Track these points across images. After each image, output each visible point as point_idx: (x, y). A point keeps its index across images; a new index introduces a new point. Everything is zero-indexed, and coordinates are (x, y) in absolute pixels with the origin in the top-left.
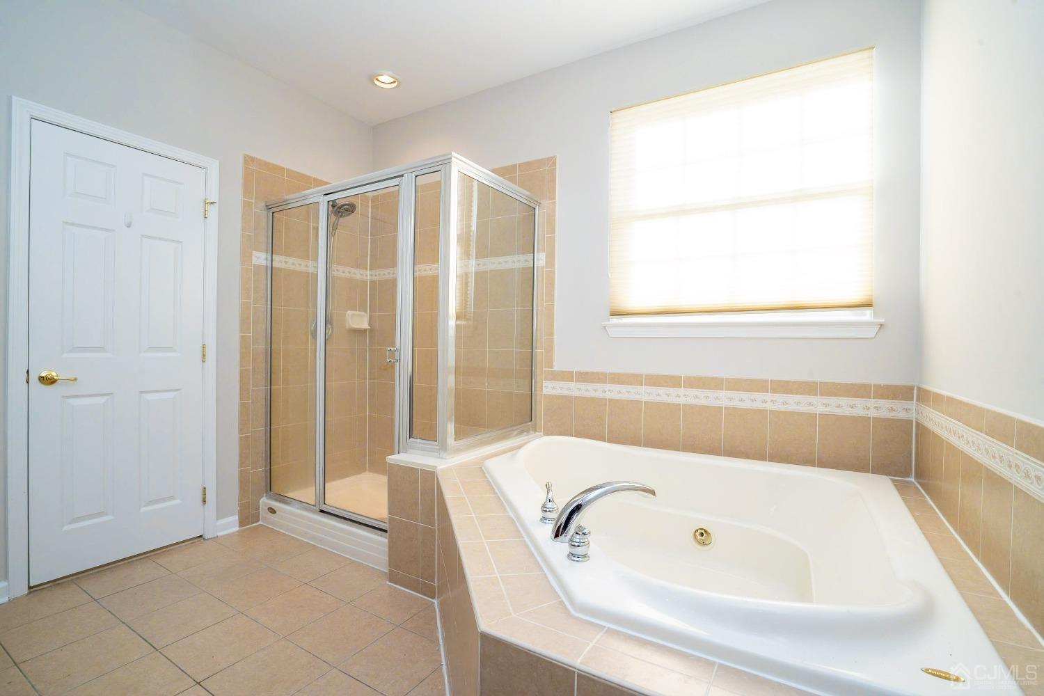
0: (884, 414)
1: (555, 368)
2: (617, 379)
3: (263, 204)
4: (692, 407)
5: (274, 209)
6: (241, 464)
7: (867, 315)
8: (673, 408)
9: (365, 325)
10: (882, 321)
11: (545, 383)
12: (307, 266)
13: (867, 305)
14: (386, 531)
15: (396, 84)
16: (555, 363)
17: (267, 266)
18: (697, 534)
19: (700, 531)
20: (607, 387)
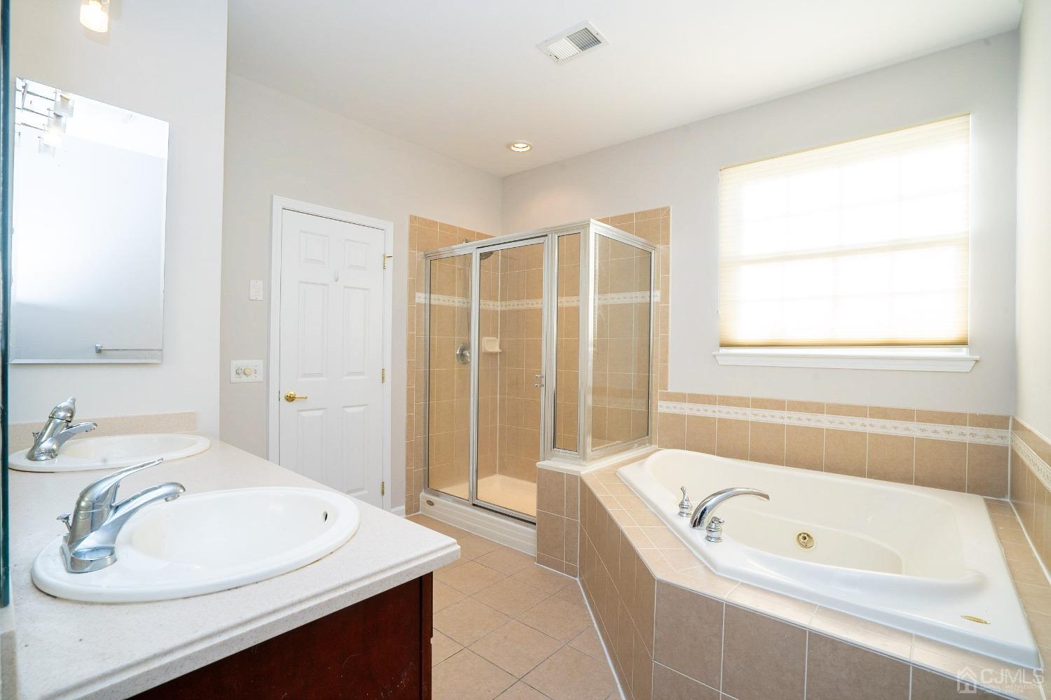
0: (980, 440)
1: (670, 390)
2: (726, 401)
3: (422, 253)
4: (795, 427)
5: (432, 259)
6: (407, 464)
7: (963, 352)
8: (778, 429)
9: (497, 349)
10: (977, 357)
11: (660, 403)
12: (454, 302)
13: (964, 343)
14: (535, 524)
15: (529, 148)
16: (669, 386)
17: (425, 304)
18: (801, 537)
19: (802, 535)
20: (717, 408)
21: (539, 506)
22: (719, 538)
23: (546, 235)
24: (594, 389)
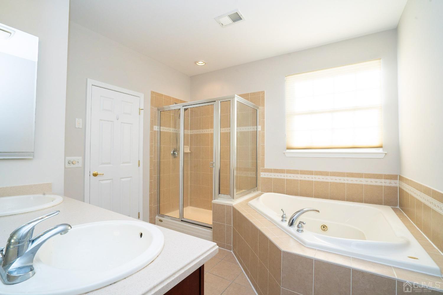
0: (387, 184)
1: (265, 168)
2: (289, 172)
3: (157, 108)
4: (317, 182)
5: (161, 111)
6: (150, 204)
7: (380, 150)
8: (310, 182)
9: (189, 151)
10: (386, 152)
11: (261, 173)
12: (170, 130)
13: (381, 147)
14: (212, 228)
15: (204, 64)
16: (265, 166)
17: (158, 131)
18: (322, 227)
19: (323, 226)
20: (285, 175)
21: (213, 220)
22: (302, 231)
23: (215, 101)
24: (237, 168)
